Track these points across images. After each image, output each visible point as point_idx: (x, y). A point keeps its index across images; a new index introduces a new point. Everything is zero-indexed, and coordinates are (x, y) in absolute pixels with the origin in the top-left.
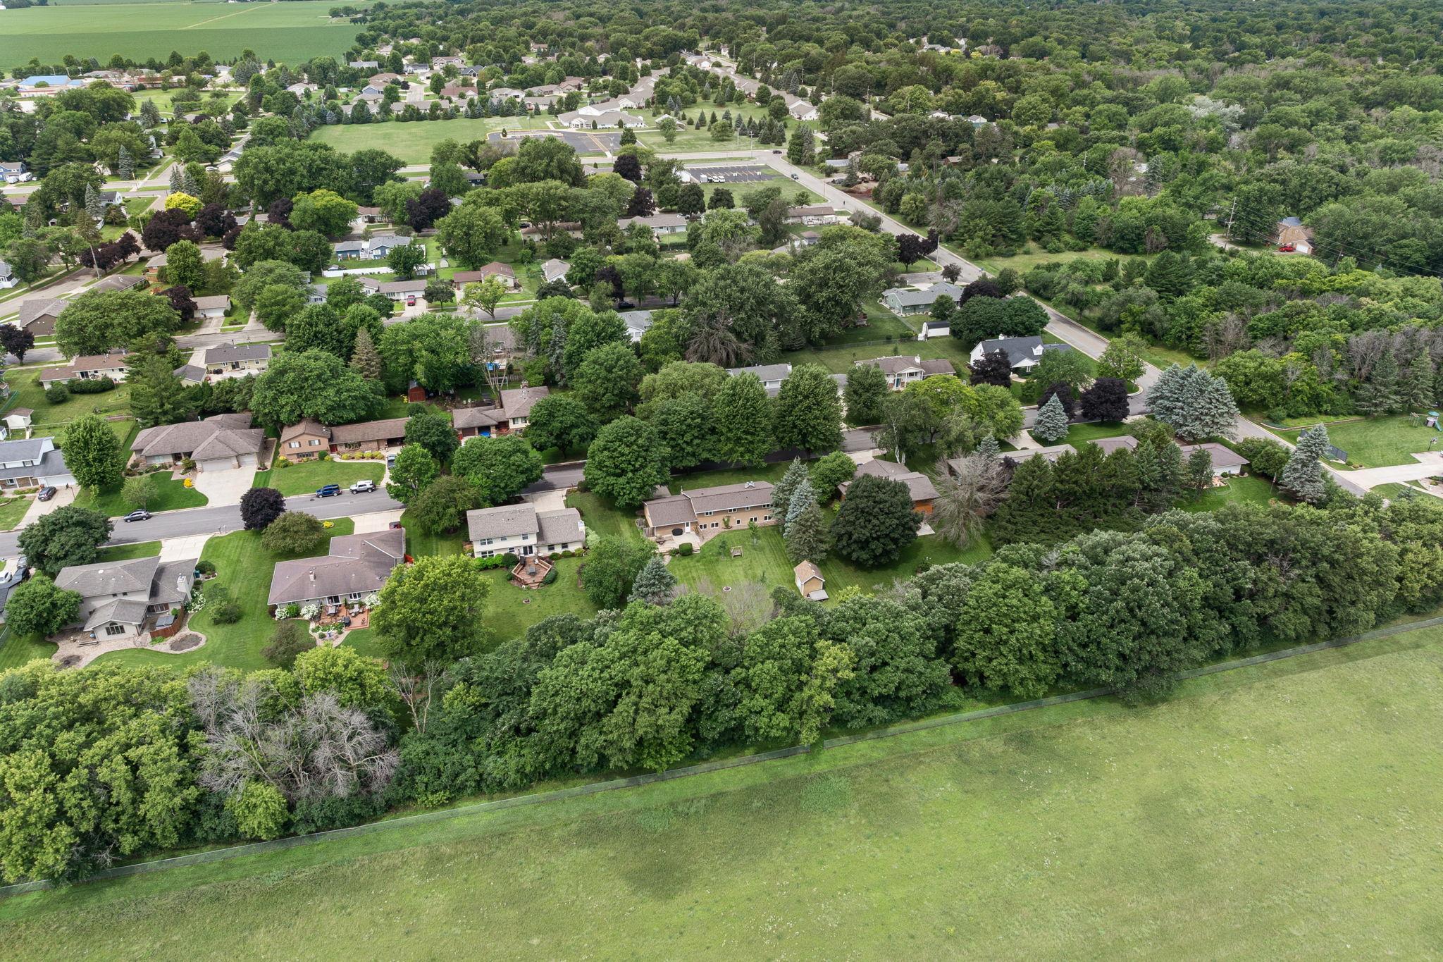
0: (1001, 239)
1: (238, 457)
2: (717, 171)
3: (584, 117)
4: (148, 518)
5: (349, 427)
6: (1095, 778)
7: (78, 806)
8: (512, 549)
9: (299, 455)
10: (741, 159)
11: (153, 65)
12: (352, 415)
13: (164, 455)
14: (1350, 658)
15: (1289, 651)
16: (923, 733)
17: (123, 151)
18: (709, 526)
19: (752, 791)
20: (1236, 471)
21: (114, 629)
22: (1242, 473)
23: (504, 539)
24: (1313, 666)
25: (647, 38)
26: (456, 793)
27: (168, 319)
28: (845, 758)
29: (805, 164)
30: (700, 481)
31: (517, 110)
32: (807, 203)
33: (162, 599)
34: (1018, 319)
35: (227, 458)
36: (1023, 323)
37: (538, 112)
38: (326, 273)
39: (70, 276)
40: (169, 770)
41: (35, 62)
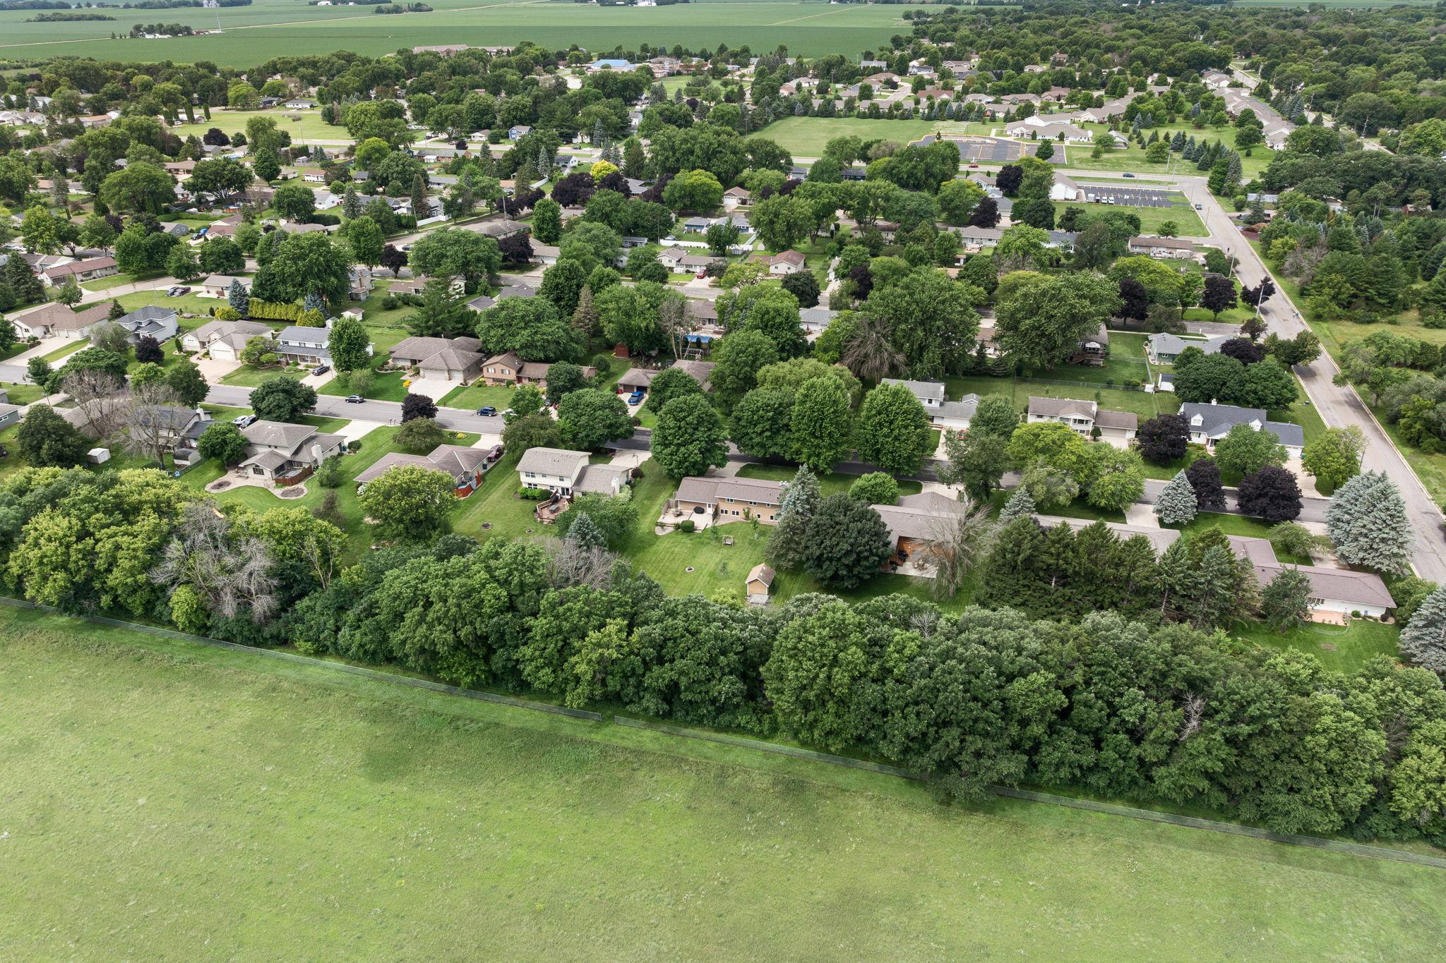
0: (1362, 303)
1: (449, 371)
2: (1109, 192)
3: (1027, 127)
4: (362, 402)
5: (538, 365)
6: (823, 848)
7: (76, 562)
8: (552, 487)
9: (495, 380)
10: (1159, 183)
11: (705, 56)
12: (542, 355)
13: (405, 359)
14: (1282, 858)
15: (1206, 823)
16: (711, 744)
17: (598, 123)
18: (730, 513)
19: (520, 732)
20: (1377, 613)
21: (258, 471)
22: (1384, 618)
23: (544, 476)
24: (1220, 847)
25: (1173, 53)
26: (321, 652)
27: (490, 258)
28: (623, 738)
29: (1226, 195)
30: (770, 474)
31: (973, 115)
32: (1172, 234)
33: (299, 458)
34: (1249, 387)
35: (442, 370)
36: (1255, 392)
37: (993, 119)
38: (662, 242)
39: (490, 217)
40: (135, 557)
41: (619, 48)
